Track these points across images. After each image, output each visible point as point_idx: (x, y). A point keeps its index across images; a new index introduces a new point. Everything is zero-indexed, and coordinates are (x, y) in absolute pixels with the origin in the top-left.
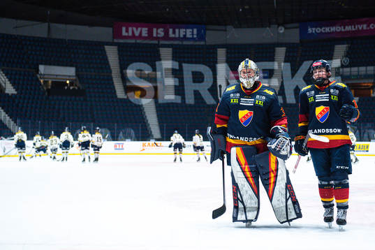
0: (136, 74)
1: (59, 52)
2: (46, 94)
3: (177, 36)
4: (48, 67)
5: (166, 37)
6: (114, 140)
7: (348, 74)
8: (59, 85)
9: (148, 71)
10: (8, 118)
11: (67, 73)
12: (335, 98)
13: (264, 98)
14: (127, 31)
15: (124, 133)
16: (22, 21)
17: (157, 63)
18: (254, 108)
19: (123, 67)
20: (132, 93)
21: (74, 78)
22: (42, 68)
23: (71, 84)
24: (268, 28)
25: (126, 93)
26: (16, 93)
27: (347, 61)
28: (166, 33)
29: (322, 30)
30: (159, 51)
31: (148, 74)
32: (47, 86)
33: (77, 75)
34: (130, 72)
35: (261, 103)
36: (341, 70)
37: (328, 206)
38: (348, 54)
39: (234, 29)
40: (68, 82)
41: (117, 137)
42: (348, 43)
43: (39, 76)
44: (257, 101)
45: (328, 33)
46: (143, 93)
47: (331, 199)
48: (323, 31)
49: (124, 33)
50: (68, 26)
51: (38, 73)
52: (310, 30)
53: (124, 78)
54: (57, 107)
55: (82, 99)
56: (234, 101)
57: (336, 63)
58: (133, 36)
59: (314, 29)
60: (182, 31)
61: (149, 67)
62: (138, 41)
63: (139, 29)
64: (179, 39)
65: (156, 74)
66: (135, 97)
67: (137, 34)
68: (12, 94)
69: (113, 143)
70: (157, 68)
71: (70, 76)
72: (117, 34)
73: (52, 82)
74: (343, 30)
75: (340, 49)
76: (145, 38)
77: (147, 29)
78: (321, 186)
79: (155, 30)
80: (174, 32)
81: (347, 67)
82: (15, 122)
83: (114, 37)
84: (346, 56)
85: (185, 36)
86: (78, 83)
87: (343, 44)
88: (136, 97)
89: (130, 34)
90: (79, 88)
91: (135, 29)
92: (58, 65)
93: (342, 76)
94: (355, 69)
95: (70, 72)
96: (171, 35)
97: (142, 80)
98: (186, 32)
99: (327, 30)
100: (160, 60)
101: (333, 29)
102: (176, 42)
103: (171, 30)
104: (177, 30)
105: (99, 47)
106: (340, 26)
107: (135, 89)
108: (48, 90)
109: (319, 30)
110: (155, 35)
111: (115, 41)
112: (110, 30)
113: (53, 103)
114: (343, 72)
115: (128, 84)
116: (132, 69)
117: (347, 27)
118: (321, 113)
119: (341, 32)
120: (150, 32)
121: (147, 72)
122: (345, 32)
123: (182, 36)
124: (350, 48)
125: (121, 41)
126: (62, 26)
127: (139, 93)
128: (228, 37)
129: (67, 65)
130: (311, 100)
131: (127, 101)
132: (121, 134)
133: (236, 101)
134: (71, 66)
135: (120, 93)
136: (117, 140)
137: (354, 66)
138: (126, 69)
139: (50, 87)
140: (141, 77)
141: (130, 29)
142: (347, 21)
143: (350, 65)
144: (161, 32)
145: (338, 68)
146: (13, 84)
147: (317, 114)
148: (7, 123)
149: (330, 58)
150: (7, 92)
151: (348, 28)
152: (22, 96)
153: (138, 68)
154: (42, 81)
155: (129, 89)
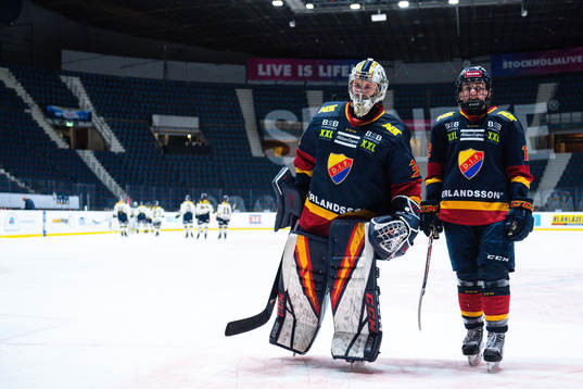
0: (276, 125)
1: (178, 98)
2: (162, 152)
3: (329, 75)
4: (164, 117)
5: (315, 76)
6: (248, 211)
7: (558, 121)
8: (178, 141)
9: (291, 120)
10: (114, 183)
11: (187, 124)
12: (495, 138)
13: (379, 138)
14: (264, 70)
15: (262, 202)
16: (132, 59)
17: (304, 111)
18: (356, 154)
19: (260, 116)
20: (272, 150)
21: (197, 131)
22: (156, 119)
23: (194, 139)
24: (449, 63)
25: (263, 150)
26: (123, 151)
27: (556, 104)
28: (315, 71)
29: (522, 64)
30: (305, 95)
31: (293, 125)
32: (163, 142)
33: (201, 126)
34: (269, 123)
35: (371, 147)
36: (547, 116)
37: (473, 325)
38: (557, 96)
39: (403, 65)
40: (189, 136)
41: (253, 206)
42: (556, 81)
43: (152, 129)
44: (365, 142)
45: (529, 68)
46: (286, 150)
47: (478, 314)
48: (523, 66)
49: (261, 73)
50: (190, 64)
51: (151, 125)
52: (505, 65)
53: (261, 131)
54: (175, 168)
55: (207, 157)
56: (326, 134)
57: (540, 108)
58: (273, 76)
59: (510, 63)
60: (336, 68)
61: (293, 116)
62: (279, 82)
63: (280, 67)
64: (332, 78)
65: (302, 126)
66: (275, 155)
67: (277, 73)
68: (120, 153)
69: (247, 215)
70: (304, 117)
71: (191, 129)
72: (252, 73)
73: (170, 137)
74: (550, 64)
75: (547, 89)
76: (288, 78)
77: (289, 66)
78: (461, 289)
79: (300, 67)
80: (325, 71)
81: (555, 112)
82: (124, 188)
83: (248, 77)
84: (554, 99)
85: (339, 75)
86: (202, 137)
87: (550, 82)
88: (277, 155)
89: (269, 73)
90: (203, 144)
91: (274, 66)
92: (177, 115)
93: (549, 125)
94: (566, 116)
95: (192, 123)
96: (321, 73)
97: (284, 133)
98: (341, 70)
99: (529, 63)
100: (307, 106)
101: (536, 63)
102: (329, 83)
103: (321, 68)
104: (329, 68)
105: (229, 90)
106: (546, 58)
107: (276, 144)
108: (164, 147)
109: (517, 64)
110: (300, 74)
111: (249, 82)
112: (242, 68)
113: (170, 163)
114: (550, 119)
115: (266, 138)
116: (272, 119)
117: (555, 60)
118: (467, 162)
119: (547, 66)
120: (294, 71)
121: (290, 122)
122: (552, 66)
123: (335, 75)
124: (559, 87)
125: (256, 82)
126: (181, 64)
127: (280, 149)
128: (396, 75)
129: (188, 115)
130: (452, 137)
131: (265, 160)
132: (258, 203)
133: (329, 135)
134: (193, 115)
135: (256, 151)
136: (253, 211)
137: (566, 111)
138: (263, 118)
139: (166, 143)
140: (282, 129)
141: (269, 67)
142: (555, 51)
143: (561, 110)
144: (308, 70)
145: (544, 115)
146: (121, 140)
147: (460, 163)
148: (113, 190)
149: (533, 100)
150: (112, 149)
151: (557, 61)
152: (132, 156)
153: (280, 117)
154: (156, 135)
155: (268, 144)
